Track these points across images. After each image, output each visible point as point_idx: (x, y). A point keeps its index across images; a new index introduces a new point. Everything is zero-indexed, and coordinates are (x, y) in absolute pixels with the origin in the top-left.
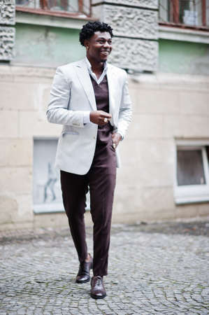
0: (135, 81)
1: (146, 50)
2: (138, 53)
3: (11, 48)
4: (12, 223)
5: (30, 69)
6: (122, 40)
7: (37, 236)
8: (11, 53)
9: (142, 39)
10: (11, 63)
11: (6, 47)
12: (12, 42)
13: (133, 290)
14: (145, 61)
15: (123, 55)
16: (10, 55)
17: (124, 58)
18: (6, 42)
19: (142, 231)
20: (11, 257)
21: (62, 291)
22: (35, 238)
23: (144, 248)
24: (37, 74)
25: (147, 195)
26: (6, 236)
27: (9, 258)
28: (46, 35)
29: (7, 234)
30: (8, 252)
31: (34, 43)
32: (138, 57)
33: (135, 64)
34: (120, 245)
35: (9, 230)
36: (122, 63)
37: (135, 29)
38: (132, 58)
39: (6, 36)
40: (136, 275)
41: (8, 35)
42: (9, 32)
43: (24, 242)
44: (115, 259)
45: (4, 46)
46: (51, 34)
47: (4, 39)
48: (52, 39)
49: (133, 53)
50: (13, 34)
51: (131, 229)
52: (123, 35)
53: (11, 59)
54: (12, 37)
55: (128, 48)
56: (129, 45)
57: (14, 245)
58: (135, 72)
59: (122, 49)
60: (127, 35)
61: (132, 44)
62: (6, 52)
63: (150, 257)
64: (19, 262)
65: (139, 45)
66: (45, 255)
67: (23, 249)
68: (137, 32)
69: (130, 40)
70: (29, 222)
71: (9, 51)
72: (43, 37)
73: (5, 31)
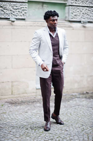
0: (84, 27)
1: (90, 12)
2: (86, 13)
3: (26, 13)
4: (26, 93)
5: (35, 22)
6: (78, 7)
7: (37, 100)
8: (26, 16)
9: (87, 7)
10: (26, 20)
11: (23, 12)
12: (26, 10)
13: (74, 135)
14: (89, 17)
15: (79, 15)
16: (25, 16)
17: (79, 16)
18: (23, 10)
19: (86, 98)
20: (23, 113)
21: (41, 134)
22: (36, 101)
23: (84, 108)
24: (38, 25)
25: (89, 79)
26: (23, 100)
27: (21, 114)
28: (43, 6)
29: (24, 99)
30: (21, 110)
31: (37, 10)
32: (85, 15)
33: (84, 18)
34: (74, 107)
35: (25, 97)
36: (78, 18)
37: (84, 2)
38: (83, 16)
39: (23, 8)
40: (77, 126)
41: (24, 7)
42: (25, 6)
43: (30, 103)
44: (70, 115)
45: (22, 12)
46: (44, 5)
47: (23, 9)
48: (45, 8)
49: (83, 13)
50: (27, 6)
51: (81, 96)
52: (78, 5)
53: (26, 18)
54: (26, 8)
55: (81, 11)
56: (81, 10)
57: (25, 106)
58: (84, 23)
59: (78, 12)
60: (80, 5)
61: (83, 9)
62: (23, 15)
63: (86, 114)
64: (25, 116)
65: (86, 9)
66: (38, 112)
67: (29, 108)
68: (86, 3)
69: (82, 8)
70: (34, 93)
71: (25, 14)
72: (41, 7)
73: (23, 5)
